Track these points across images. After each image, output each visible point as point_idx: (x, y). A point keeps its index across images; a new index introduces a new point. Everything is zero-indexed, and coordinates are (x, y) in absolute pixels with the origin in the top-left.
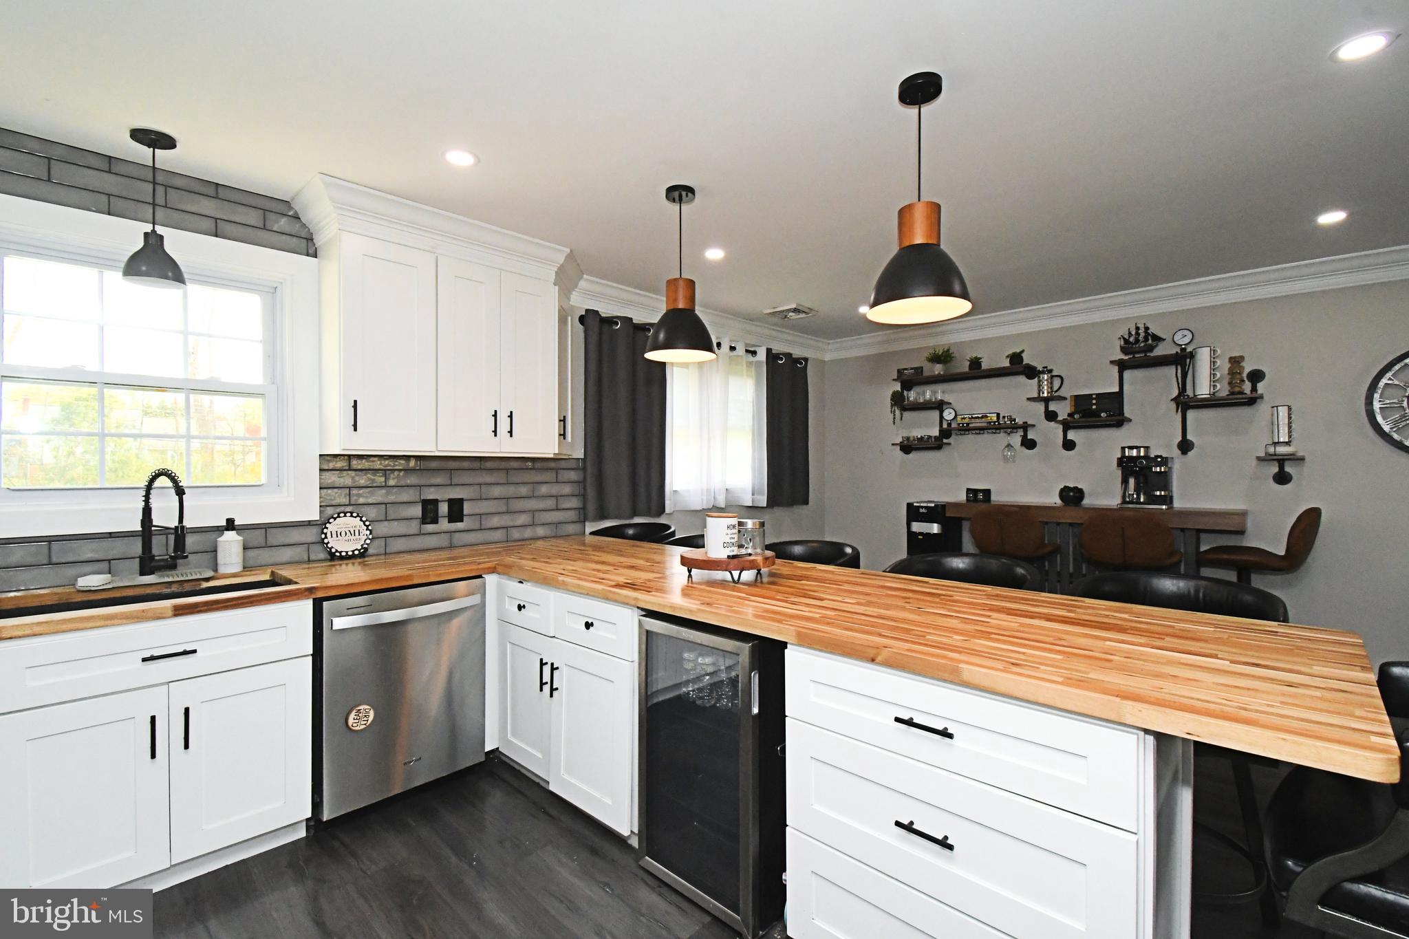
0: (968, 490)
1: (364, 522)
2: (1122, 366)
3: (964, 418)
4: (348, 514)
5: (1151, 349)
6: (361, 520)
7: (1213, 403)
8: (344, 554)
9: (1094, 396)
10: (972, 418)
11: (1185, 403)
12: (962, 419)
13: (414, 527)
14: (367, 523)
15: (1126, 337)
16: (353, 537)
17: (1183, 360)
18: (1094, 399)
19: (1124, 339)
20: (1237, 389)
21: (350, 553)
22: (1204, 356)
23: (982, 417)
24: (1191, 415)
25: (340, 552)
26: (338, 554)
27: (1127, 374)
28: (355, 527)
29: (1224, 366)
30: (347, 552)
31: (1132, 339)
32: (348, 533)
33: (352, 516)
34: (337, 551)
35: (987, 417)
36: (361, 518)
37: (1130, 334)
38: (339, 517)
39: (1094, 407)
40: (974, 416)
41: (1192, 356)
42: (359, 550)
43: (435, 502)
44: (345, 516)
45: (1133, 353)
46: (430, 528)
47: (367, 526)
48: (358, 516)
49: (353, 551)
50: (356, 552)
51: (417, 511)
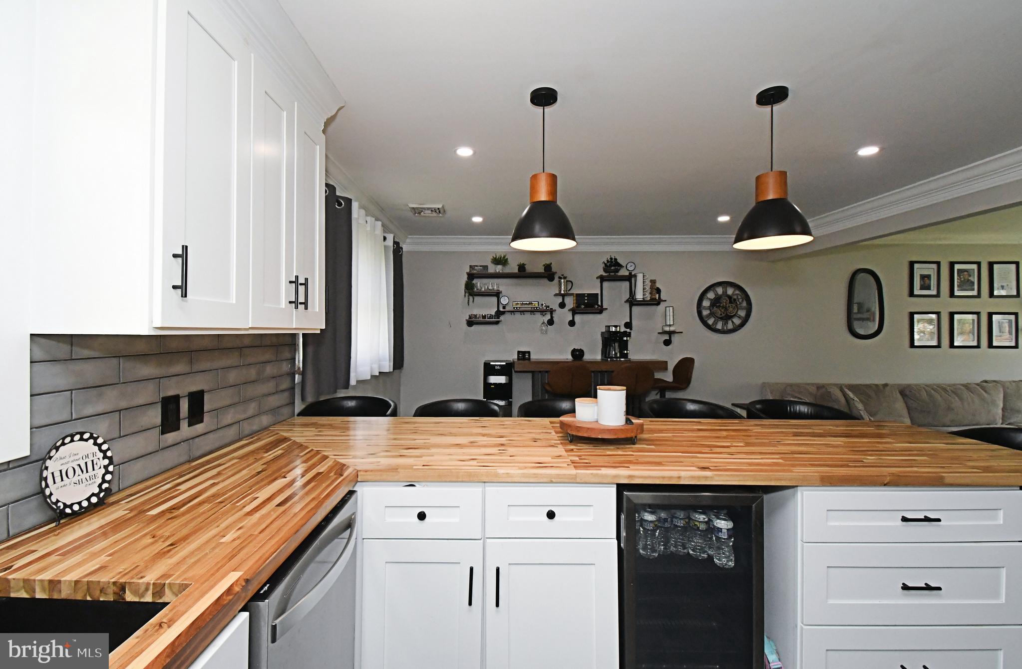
0: (519, 352)
1: (100, 446)
2: (602, 279)
3: (518, 304)
4: (77, 437)
5: (617, 271)
6: (95, 444)
7: (643, 303)
8: (76, 508)
9: (586, 295)
10: (523, 304)
11: (632, 302)
12: (516, 304)
13: (151, 439)
14: (105, 447)
15: (606, 262)
16: (86, 475)
17: (630, 278)
18: (586, 296)
19: (605, 263)
20: (654, 297)
21: (85, 504)
22: (640, 277)
23: (529, 304)
24: (634, 309)
25: (71, 506)
26: (68, 511)
27: (605, 284)
28: (87, 456)
29: (648, 283)
30: (79, 503)
31: (608, 264)
32: (77, 469)
33: (81, 439)
34: (65, 506)
35: (532, 304)
36: (95, 439)
37: (608, 261)
38: (63, 444)
39: (586, 301)
40: (524, 303)
41: (635, 276)
42: (97, 495)
43: (176, 399)
44: (72, 441)
45: (609, 272)
46: (171, 437)
47: (104, 452)
48: (91, 437)
49: (88, 499)
50: (94, 500)
51: (155, 416)
